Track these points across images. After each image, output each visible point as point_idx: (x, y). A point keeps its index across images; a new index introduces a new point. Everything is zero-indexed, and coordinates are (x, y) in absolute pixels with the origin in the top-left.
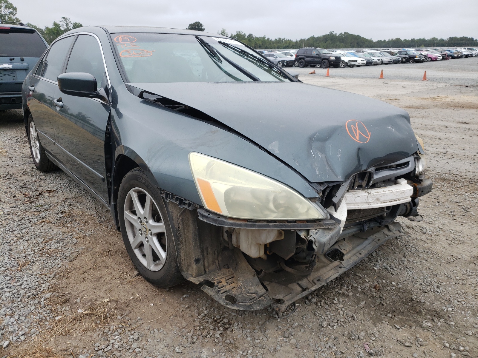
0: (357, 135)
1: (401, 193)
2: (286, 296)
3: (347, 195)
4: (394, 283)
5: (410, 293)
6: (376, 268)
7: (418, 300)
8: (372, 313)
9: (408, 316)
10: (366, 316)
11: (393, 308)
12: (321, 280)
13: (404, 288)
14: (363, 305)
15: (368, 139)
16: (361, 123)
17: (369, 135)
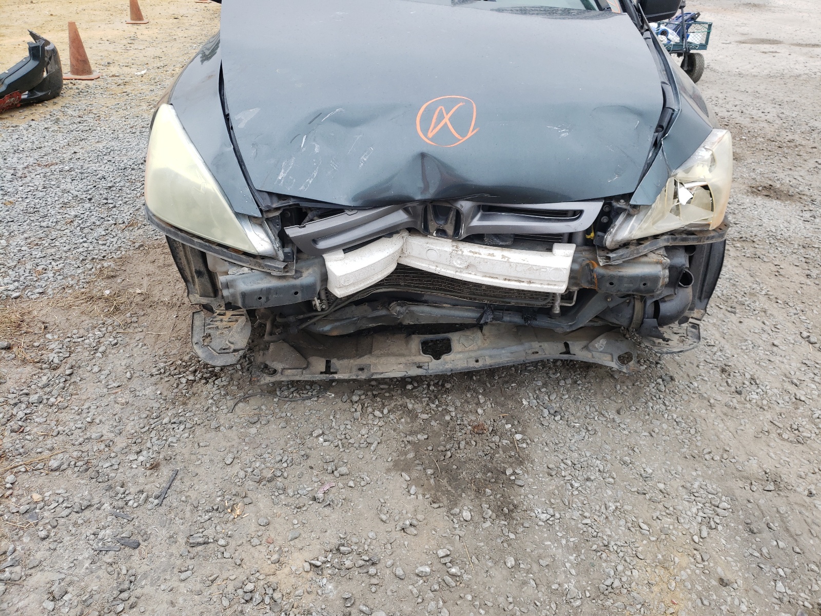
0: (434, 128)
1: (529, 269)
2: (291, 369)
3: (415, 242)
4: (518, 437)
5: (521, 463)
6: (525, 402)
7: (514, 478)
8: (411, 455)
9: (456, 488)
10: (395, 454)
11: (455, 467)
12: (366, 370)
13: (527, 452)
14: (418, 440)
15: (460, 140)
16: (472, 105)
17: (470, 134)
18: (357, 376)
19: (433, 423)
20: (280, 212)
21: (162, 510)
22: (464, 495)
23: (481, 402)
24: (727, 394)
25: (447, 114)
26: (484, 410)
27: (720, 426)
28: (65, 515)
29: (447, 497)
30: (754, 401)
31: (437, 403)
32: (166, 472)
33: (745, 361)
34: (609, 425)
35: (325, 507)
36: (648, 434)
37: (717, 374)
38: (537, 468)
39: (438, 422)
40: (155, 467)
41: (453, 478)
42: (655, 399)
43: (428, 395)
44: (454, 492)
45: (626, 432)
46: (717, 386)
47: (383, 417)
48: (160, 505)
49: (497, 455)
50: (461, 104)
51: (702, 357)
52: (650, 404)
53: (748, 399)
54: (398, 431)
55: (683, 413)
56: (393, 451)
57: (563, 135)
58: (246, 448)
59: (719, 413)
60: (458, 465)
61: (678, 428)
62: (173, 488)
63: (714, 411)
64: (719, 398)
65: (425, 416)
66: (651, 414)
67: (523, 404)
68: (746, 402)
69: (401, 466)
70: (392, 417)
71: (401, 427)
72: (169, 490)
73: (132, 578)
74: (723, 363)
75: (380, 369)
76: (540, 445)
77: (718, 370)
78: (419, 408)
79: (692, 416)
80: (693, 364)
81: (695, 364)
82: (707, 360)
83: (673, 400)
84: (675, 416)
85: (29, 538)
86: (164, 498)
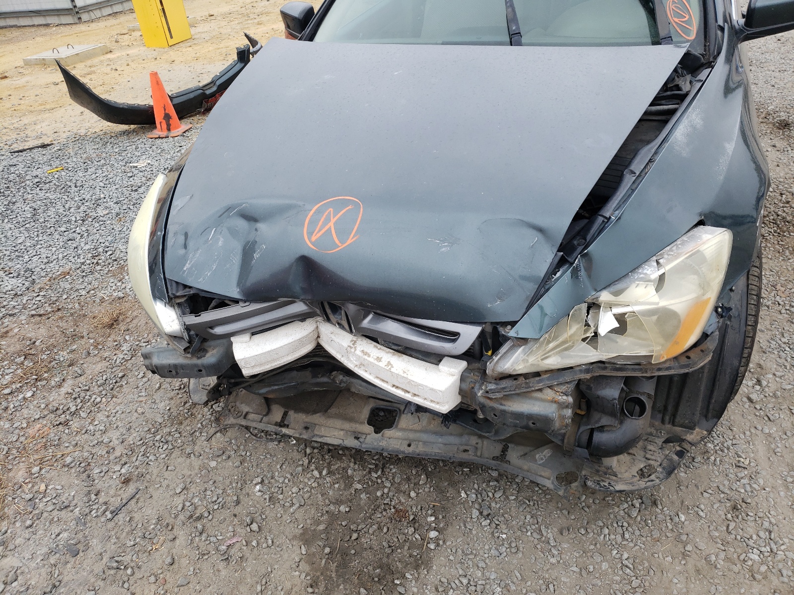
0: (319, 231)
2: (254, 414)
3: (323, 329)
4: (433, 534)
5: (417, 567)
6: (463, 495)
7: (398, 583)
8: (322, 527)
9: (338, 576)
10: (308, 521)
11: (353, 552)
12: (310, 430)
13: (432, 554)
14: (339, 511)
15: (339, 246)
16: (360, 208)
17: (349, 242)
18: (300, 435)
19: (363, 496)
20: (185, 298)
21: (111, 525)
22: (341, 587)
23: (420, 483)
24: (717, 543)
25: (334, 218)
26: (418, 494)
27: (678, 585)
28: (49, 510)
29: (326, 583)
30: (750, 563)
31: (379, 473)
32: (131, 488)
33: (778, 500)
34: (539, 547)
35: (222, 560)
36: (578, 570)
37: (721, 511)
38: (431, 578)
39: (368, 496)
40: (126, 481)
41: (343, 565)
42: (615, 525)
43: (377, 462)
44: (335, 579)
45: (553, 560)
46: (712, 528)
47: (320, 478)
48: (110, 520)
49: (399, 551)
50: (350, 207)
51: (717, 481)
52: (606, 531)
53: (742, 558)
54: (325, 496)
55: (639, 554)
56: (309, 518)
57: (444, 249)
58: (198, 481)
59: (690, 566)
60: (358, 550)
61: (621, 572)
62: (128, 506)
63: (683, 562)
64: (702, 546)
65: (359, 486)
66: (598, 545)
67: (461, 496)
68: (737, 561)
69: (307, 538)
70: (328, 479)
71: (331, 493)
72: (124, 508)
73: (57, 584)
74: (742, 495)
75: (323, 431)
76: (449, 550)
77: (728, 505)
78: (357, 476)
79: (648, 562)
80: (698, 488)
81: (701, 489)
82: (721, 488)
83: (637, 533)
84: (626, 556)
85: (20, 524)
86: (116, 514)
